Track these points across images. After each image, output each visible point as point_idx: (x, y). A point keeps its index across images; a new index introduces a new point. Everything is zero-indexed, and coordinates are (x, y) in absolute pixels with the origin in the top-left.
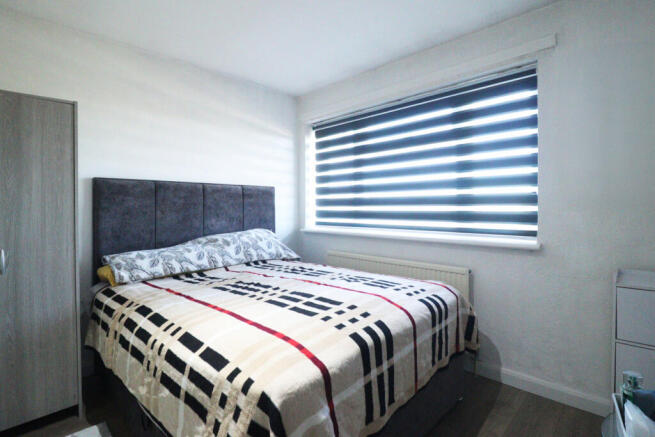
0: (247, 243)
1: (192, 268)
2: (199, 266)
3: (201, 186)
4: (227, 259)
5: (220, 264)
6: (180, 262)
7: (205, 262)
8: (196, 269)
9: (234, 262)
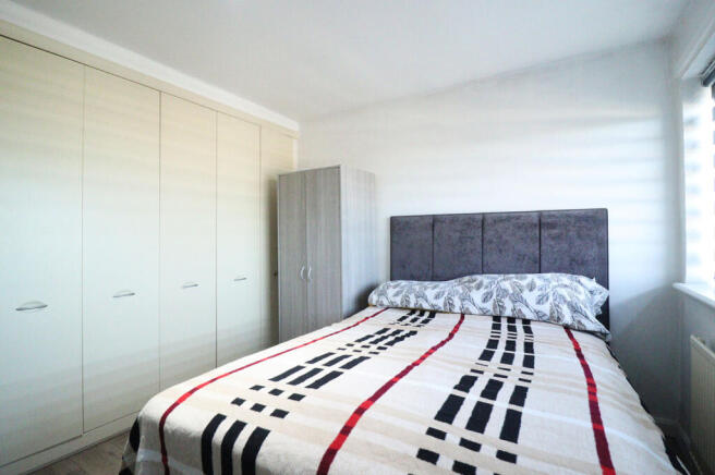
0: (505, 291)
1: (426, 306)
2: (433, 306)
3: (481, 217)
4: (467, 304)
5: (457, 310)
6: (417, 297)
7: (440, 303)
8: (429, 308)
9: (477, 312)
